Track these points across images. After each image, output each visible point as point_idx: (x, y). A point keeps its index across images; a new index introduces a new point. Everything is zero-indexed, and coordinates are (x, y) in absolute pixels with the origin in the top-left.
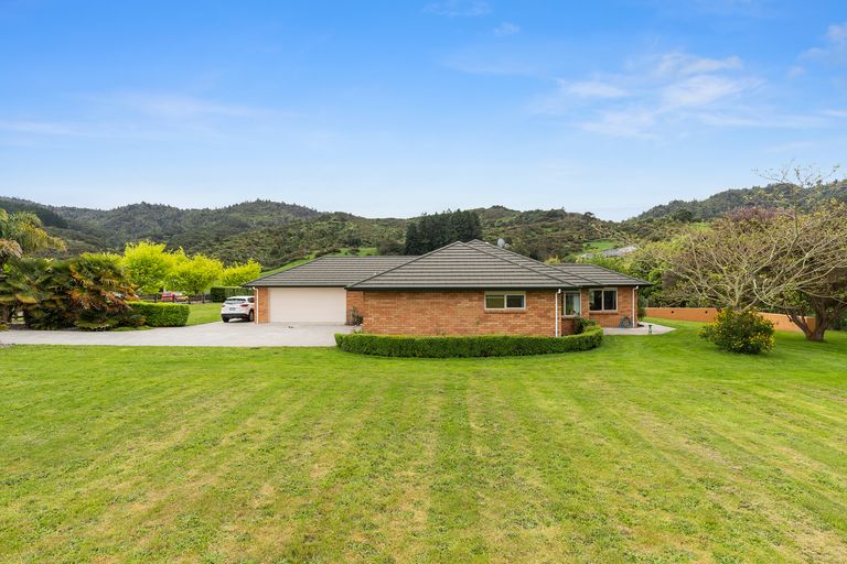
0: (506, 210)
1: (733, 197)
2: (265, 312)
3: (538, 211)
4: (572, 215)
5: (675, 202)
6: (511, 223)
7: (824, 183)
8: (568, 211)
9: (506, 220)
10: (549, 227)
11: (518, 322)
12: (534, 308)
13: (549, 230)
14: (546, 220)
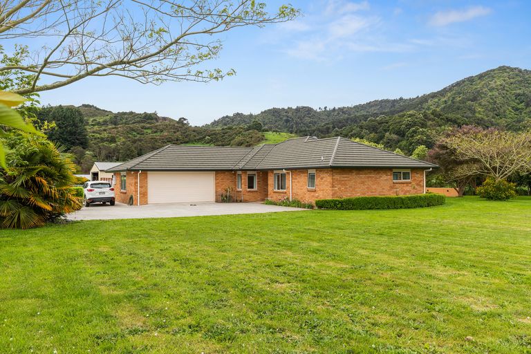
0: (98, 109)
1: (276, 114)
2: (144, 195)
3: (131, 113)
4: (165, 119)
5: (238, 114)
6: (105, 123)
7: (328, 109)
8: (159, 115)
9: (100, 119)
10: (148, 128)
11: (408, 188)
12: (415, 180)
13: (149, 131)
14: (142, 122)
